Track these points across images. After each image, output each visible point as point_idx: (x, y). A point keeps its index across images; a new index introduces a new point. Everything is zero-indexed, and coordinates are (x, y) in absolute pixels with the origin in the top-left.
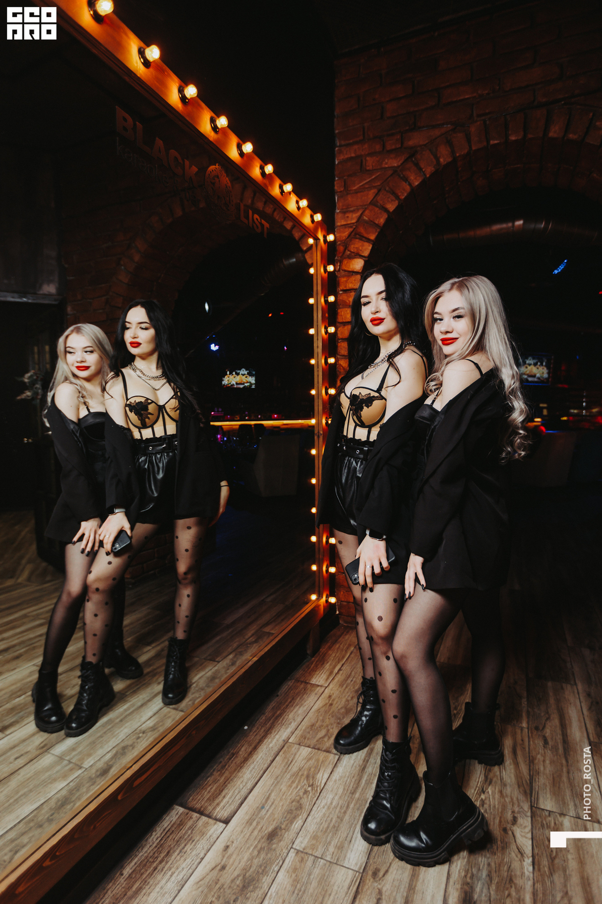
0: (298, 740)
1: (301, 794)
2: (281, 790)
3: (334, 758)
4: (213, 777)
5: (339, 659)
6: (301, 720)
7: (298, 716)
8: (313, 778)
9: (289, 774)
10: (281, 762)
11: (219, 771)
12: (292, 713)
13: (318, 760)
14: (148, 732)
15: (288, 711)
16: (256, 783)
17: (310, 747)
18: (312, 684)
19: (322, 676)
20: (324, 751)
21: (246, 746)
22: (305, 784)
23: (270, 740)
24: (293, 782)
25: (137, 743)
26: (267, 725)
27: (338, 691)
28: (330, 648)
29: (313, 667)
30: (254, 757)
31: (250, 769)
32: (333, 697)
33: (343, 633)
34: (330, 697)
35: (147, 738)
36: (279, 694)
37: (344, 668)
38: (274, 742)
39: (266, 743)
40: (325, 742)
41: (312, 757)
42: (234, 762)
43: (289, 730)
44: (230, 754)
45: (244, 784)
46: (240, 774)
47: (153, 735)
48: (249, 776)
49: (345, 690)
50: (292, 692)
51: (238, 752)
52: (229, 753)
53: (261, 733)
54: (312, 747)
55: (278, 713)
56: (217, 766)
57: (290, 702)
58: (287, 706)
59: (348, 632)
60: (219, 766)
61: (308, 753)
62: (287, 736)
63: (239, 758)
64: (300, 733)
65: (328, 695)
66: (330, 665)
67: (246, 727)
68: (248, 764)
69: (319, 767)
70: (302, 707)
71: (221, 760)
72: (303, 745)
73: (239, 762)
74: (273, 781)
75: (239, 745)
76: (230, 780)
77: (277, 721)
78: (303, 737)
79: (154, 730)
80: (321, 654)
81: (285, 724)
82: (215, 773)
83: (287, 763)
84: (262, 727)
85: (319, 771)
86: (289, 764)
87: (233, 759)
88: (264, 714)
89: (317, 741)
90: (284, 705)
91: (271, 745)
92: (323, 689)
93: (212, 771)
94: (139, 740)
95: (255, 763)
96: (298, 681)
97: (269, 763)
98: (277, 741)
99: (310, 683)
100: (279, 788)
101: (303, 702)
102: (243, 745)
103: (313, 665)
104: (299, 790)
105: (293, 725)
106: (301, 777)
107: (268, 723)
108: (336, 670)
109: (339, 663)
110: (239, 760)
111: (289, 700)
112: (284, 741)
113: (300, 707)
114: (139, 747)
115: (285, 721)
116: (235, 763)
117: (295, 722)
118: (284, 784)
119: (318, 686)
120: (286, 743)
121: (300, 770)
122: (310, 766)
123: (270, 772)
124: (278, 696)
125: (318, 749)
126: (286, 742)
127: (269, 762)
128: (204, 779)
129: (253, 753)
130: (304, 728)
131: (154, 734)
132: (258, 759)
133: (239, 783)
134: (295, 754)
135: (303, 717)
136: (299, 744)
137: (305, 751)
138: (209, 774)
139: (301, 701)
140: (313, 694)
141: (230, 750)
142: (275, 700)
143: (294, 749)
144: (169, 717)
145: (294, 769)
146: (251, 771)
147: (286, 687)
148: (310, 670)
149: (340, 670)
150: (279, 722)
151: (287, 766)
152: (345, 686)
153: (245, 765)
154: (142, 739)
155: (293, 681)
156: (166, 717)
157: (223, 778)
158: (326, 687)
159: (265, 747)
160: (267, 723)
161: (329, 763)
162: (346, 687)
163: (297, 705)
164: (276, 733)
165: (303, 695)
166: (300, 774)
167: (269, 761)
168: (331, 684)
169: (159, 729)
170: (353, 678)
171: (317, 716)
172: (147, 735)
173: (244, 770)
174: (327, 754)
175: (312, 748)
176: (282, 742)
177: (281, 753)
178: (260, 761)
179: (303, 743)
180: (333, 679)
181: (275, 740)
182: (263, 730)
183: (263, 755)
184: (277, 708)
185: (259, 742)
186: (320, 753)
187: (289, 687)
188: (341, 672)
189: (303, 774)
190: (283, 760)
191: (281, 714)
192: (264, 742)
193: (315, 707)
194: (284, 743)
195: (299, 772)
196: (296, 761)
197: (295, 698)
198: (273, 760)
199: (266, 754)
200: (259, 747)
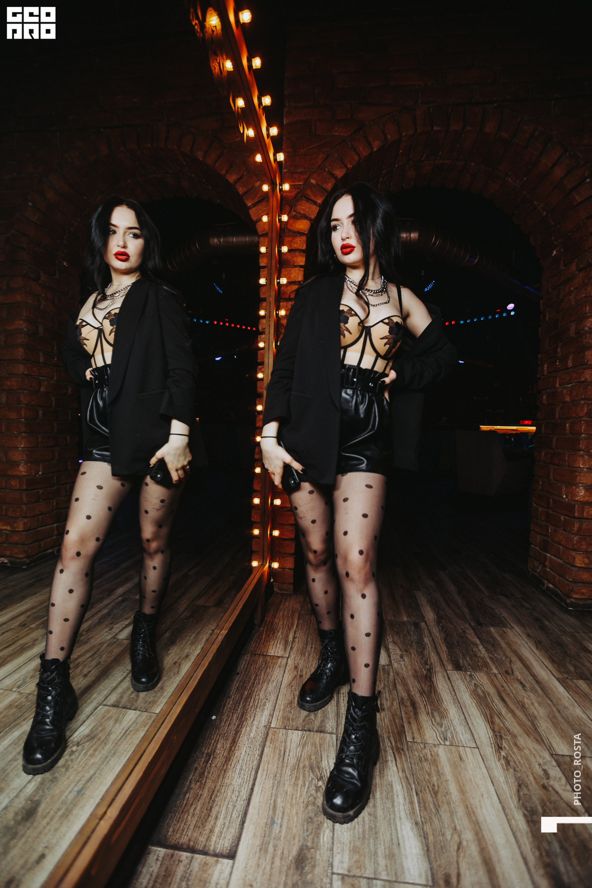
0: (281, 723)
1: (313, 792)
2: (286, 793)
3: (332, 738)
4: (192, 791)
5: (288, 627)
6: (275, 698)
7: (270, 693)
8: (319, 768)
9: (288, 769)
10: (272, 755)
11: (198, 781)
12: (262, 692)
13: (314, 744)
14: (83, 743)
15: (256, 690)
16: (252, 789)
17: (299, 730)
18: (271, 656)
19: (278, 646)
20: (317, 731)
21: (222, 742)
22: (312, 779)
23: (248, 729)
24: (297, 779)
25: (72, 760)
26: (237, 710)
27: (302, 661)
28: (274, 616)
29: (265, 637)
30: (237, 753)
31: (237, 771)
32: (300, 667)
33: (281, 601)
34: (296, 667)
35: (84, 752)
36: (238, 671)
37: (297, 635)
38: (254, 731)
39: (245, 733)
40: (314, 721)
41: (305, 741)
42: (214, 765)
43: (267, 713)
44: (205, 755)
45: (237, 794)
46: (227, 781)
47: (92, 747)
48: (239, 781)
49: (309, 658)
50: (252, 667)
51: (215, 752)
52: (203, 754)
53: (234, 721)
54: (300, 729)
55: (246, 693)
56: (193, 776)
57: (255, 679)
58: (253, 684)
59: (286, 599)
60: (196, 774)
61: (299, 737)
62: (267, 720)
63: (218, 759)
64: (281, 714)
65: (293, 666)
66: (282, 633)
67: (214, 717)
68: (233, 765)
69: (320, 753)
70: (270, 684)
71: (196, 765)
72: (290, 728)
73: (219, 764)
74: (271, 781)
75: (213, 742)
76: (215, 792)
77: (248, 703)
78: (286, 718)
79: (93, 738)
80: (267, 623)
81: (259, 705)
82: (193, 786)
83: (279, 754)
84: (233, 713)
85: (321, 758)
86: (283, 755)
87: (210, 762)
88: (230, 697)
89: (304, 721)
90: (249, 683)
91: (252, 735)
92: (285, 660)
93: (188, 783)
94: (73, 757)
95: (240, 761)
96: (254, 654)
97: (258, 758)
98: (258, 728)
99: (268, 655)
100: (283, 791)
101: (269, 677)
102: (218, 741)
103: (264, 636)
104: (308, 788)
105: (269, 706)
106: (304, 771)
107: (238, 707)
108: (291, 638)
109: (290, 631)
110: (219, 761)
111: (253, 677)
112: (265, 726)
113: (268, 684)
114: (75, 766)
115: (258, 703)
116: (216, 766)
117: (269, 702)
118: (287, 783)
119: (279, 657)
120: (269, 729)
121: (299, 760)
122: (309, 753)
123: (264, 770)
124: (238, 674)
125: (309, 730)
126: (268, 727)
128: (181, 797)
129: (233, 749)
130: (282, 707)
131: (94, 744)
132: (242, 756)
133: (229, 794)
134: (286, 742)
135: (276, 695)
136: (285, 728)
137: (295, 736)
138: (185, 789)
139: (266, 676)
140: (277, 666)
141: (204, 750)
142: (236, 679)
143: (281, 734)
144: (110, 718)
145: (292, 761)
146: (239, 774)
147: (244, 663)
148: (263, 641)
149: (294, 638)
150: (251, 704)
151: (282, 759)
152: (307, 654)
153: (229, 766)
154: (77, 754)
155: (249, 655)
156: (106, 718)
157: (206, 791)
158: (288, 658)
159: (245, 738)
160: (237, 708)
161: (329, 746)
162: (309, 655)
163: (264, 682)
164: (252, 719)
165: (266, 670)
166: (301, 765)
167: (256, 756)
168: (291, 654)
169: (99, 736)
170: (312, 645)
171: (291, 690)
172: (84, 747)
173: (229, 774)
174: (322, 734)
175: (301, 730)
176: (264, 729)
177: (268, 743)
178: (246, 758)
179: (289, 726)
180: (292, 648)
181: (254, 728)
182: (235, 718)
183: (247, 750)
184: (242, 687)
185: (236, 734)
186: (314, 735)
187: (247, 662)
188: (297, 640)
189: (305, 765)
190: (274, 751)
191: (250, 695)
192: (242, 733)
193: (285, 682)
194: (267, 729)
195: (299, 764)
196: (290, 750)
197: (259, 674)
198: (262, 754)
199: (250, 748)
200: (238, 740)
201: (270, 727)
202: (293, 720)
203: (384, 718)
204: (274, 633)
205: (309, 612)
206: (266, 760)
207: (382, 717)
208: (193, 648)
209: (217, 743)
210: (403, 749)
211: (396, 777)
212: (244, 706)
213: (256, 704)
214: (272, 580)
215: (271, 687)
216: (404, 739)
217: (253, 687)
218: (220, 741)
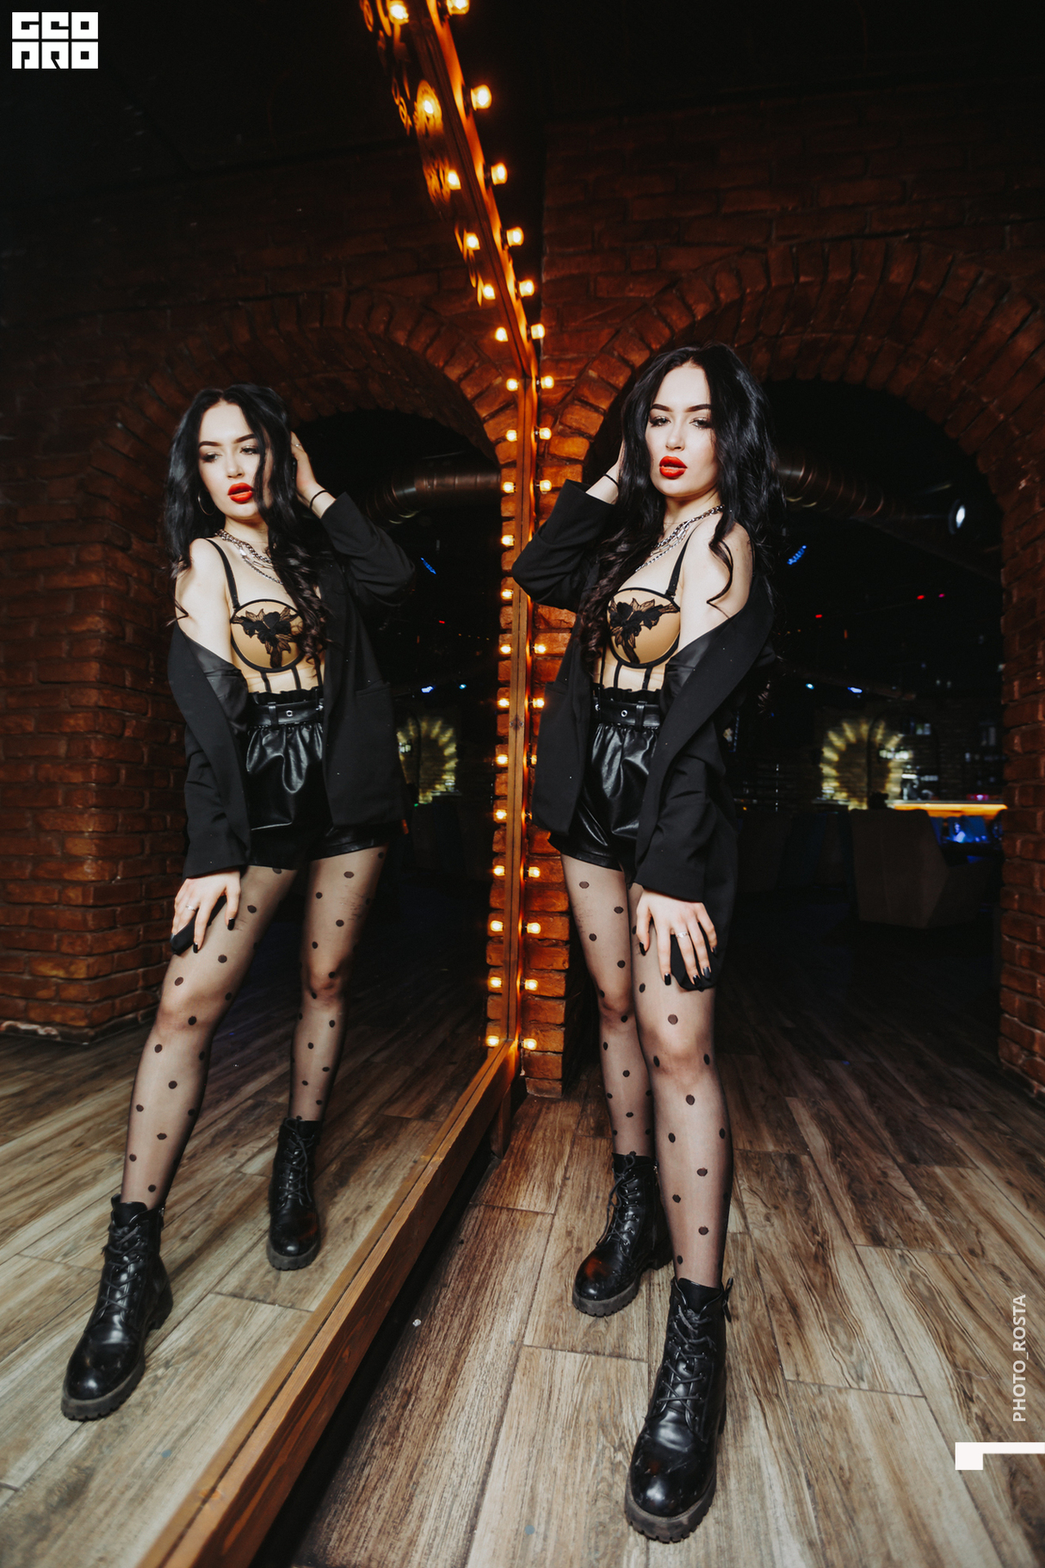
0: (543, 1337)
1: (607, 1473)
2: (555, 1473)
3: (640, 1370)
4: (375, 1462)
5: (554, 1159)
6: (532, 1290)
7: (521, 1281)
8: (616, 1426)
9: (557, 1426)
10: (526, 1399)
11: (386, 1443)
12: (507, 1278)
13: (606, 1380)
14: (177, 1363)
15: (495, 1273)
16: (489, 1463)
17: (576, 1352)
18: (522, 1211)
19: (535, 1193)
20: (611, 1355)
21: (433, 1369)
22: (604, 1447)
23: (481, 1346)
24: (574, 1446)
25: (155, 1394)
26: (460, 1310)
27: (581, 1221)
28: (528, 1138)
29: (511, 1177)
30: (461, 1393)
31: (461, 1427)
32: (576, 1233)
33: (540, 1111)
34: (569, 1233)
35: (177, 1379)
36: (462, 1237)
37: (570, 1174)
38: (491, 1351)
39: (475, 1354)
40: (605, 1335)
41: (589, 1374)
42: (416, 1414)
43: (515, 1317)
44: (399, 1394)
45: (461, 1472)
46: (441, 1445)
47: (192, 1370)
48: (465, 1446)
49: (592, 1216)
50: (488, 1232)
51: (418, 1388)
52: (397, 1390)
53: (455, 1331)
54: (579, 1350)
55: (476, 1279)
56: (378, 1432)
57: (493, 1254)
58: (490, 1261)
59: (548, 1108)
60: (383, 1430)
61: (578, 1364)
62: (516, 1332)
63: (424, 1403)
64: (542, 1320)
65: (564, 1231)
66: (543, 1170)
67: (417, 1323)
68: (452, 1415)
69: (617, 1398)
70: (522, 1262)
71: (383, 1412)
72: (560, 1347)
73: (427, 1412)
74: (526, 1450)
75: (415, 1369)
76: (420, 1466)
77: (480, 1298)
78: (551, 1329)
79: (194, 1354)
80: (515, 1151)
81: (500, 1302)
82: (377, 1452)
83: (541, 1397)
84: (452, 1316)
85: (621, 1406)
86: (547, 1401)
87: (410, 1406)
88: (446, 1285)
89: (585, 1335)
90: (482, 1260)
91: (488, 1359)
92: (549, 1219)
93: (368, 1447)
94: (158, 1387)
95: (467, 1408)
96: (491, 1207)
97: (500, 1403)
98: (499, 1345)
99: (517, 1210)
100: (549, 1469)
101: (519, 1250)
102: (424, 1367)
103: (509, 1175)
104: (597, 1465)
105: (520, 1304)
106: (589, 1430)
107: (462, 1304)
108: (558, 1179)
109: (557, 1165)
110: (425, 1404)
111: (489, 1250)
112: (513, 1343)
113: (517, 1262)
114: (160, 1406)
115: (499, 1298)
116: (420, 1416)
117: (520, 1296)
118: (556, 1454)
119: (537, 1213)
120: (520, 1348)
121: (577, 1410)
122: (597, 1398)
123: (511, 1428)
124: (462, 1242)
125: (597, 1353)
126: (518, 1344)
127: (498, 1401)
128: (355, 1473)
129: (452, 1383)
130: (544, 1307)
131: (195, 1367)
132: (470, 1399)
133: (446, 1470)
134: (552, 1374)
135: (533, 1284)
136: (551, 1348)
137: (570, 1364)
138: (363, 1457)
139: (513, 1248)
140: (534, 1231)
141: (397, 1384)
142: (459, 1252)
143: (543, 1359)
144: (226, 1317)
145: (565, 1411)
146: (465, 1432)
147: (473, 1222)
148: (507, 1183)
149: (565, 1178)
150: (486, 1300)
151: (545, 1406)
152: (589, 1209)
153: (445, 1417)
154: (164, 1382)
155: (482, 1208)
156: (218, 1318)
157: (402, 1463)
158: (554, 1215)
159: (476, 1364)
160: (459, 1306)
161: (635, 1383)
162: (593, 1211)
163: (509, 1258)
164: (488, 1328)
165: (514, 1236)
166: (582, 1420)
167: (497, 1399)
168: (560, 1208)
169: (206, 1350)
170: (598, 1193)
171: (561, 1276)
172: (177, 1370)
173: (446, 1431)
174: (621, 1361)
175: (582, 1352)
176: (510, 1348)
177: (518, 1375)
178: (477, 1401)
179: (557, 1344)
180: (560, 1198)
181: (493, 1344)
182: (456, 1324)
183: (480, 1388)
184: (468, 1269)
185: (458, 1356)
186: (605, 1362)
187: (478, 1222)
188: (569, 1183)
189: (590, 1420)
190: (531, 1391)
191: (483, 1283)
192: (470, 1354)
193: (550, 1260)
194: (517, 1348)
195: (577, 1418)
196: (560, 1389)
197: (500, 1243)
198: (507, 1395)
199: (485, 1383)
200: (462, 1368)
201: (521, 1345)
202: (565, 1332)
203: (738, 1333)
204: (527, 1170)
205: (592, 1132)
206: (515, 1406)
207: (735, 1332)
208: (380, 1192)
209: (423, 1372)
210: (777, 1396)
211: (766, 1449)
212: (473, 1304)
213: (495, 1300)
214: (523, 1073)
215: (523, 1268)
216: (779, 1374)
217: (489, 1268)
218: (427, 1369)
